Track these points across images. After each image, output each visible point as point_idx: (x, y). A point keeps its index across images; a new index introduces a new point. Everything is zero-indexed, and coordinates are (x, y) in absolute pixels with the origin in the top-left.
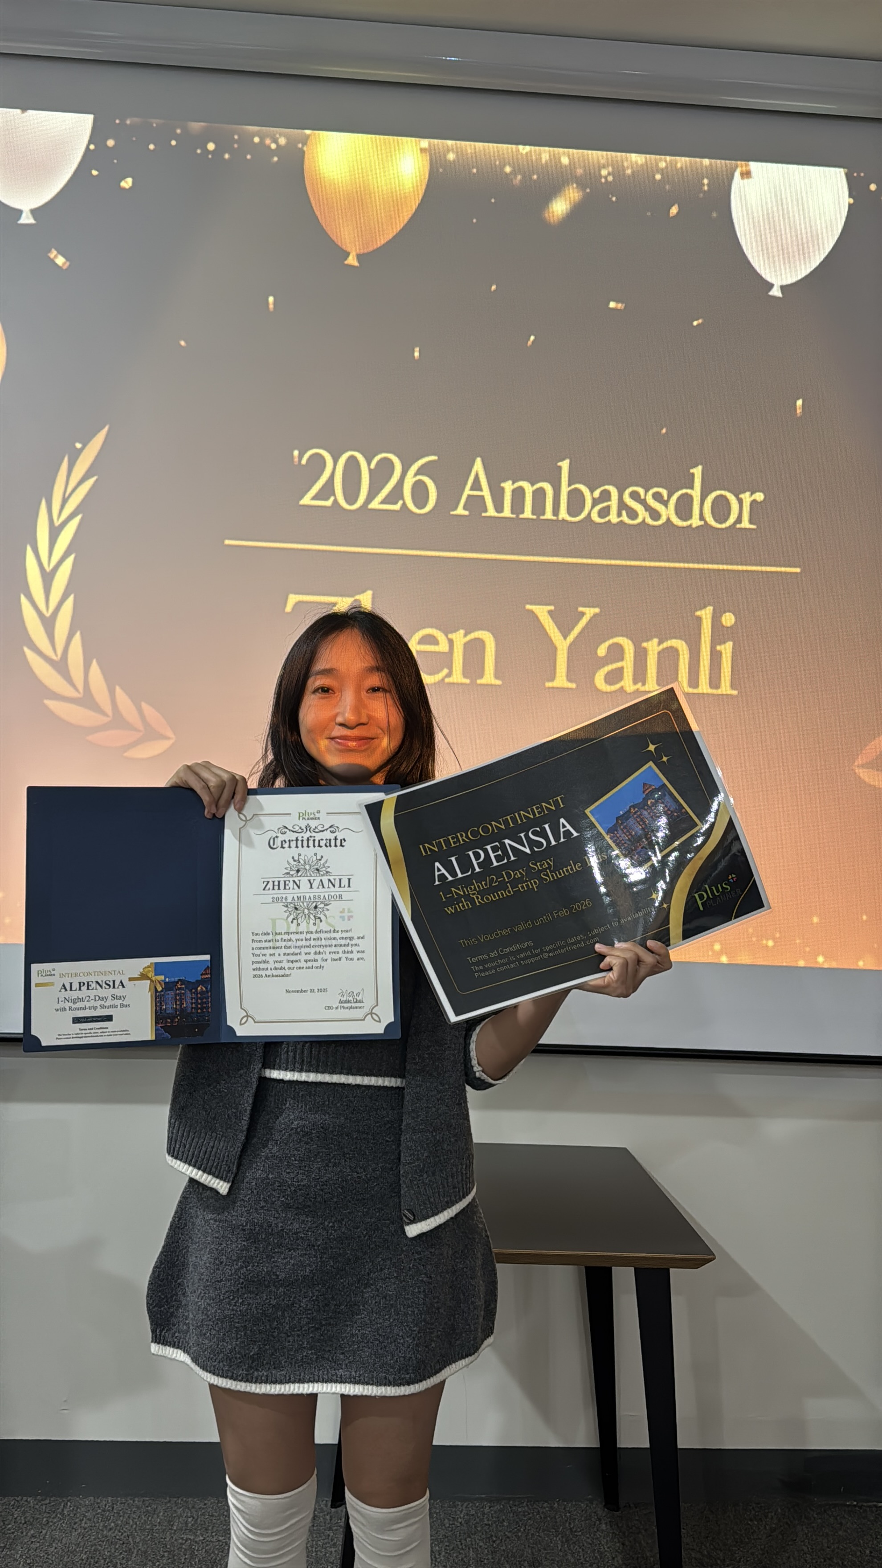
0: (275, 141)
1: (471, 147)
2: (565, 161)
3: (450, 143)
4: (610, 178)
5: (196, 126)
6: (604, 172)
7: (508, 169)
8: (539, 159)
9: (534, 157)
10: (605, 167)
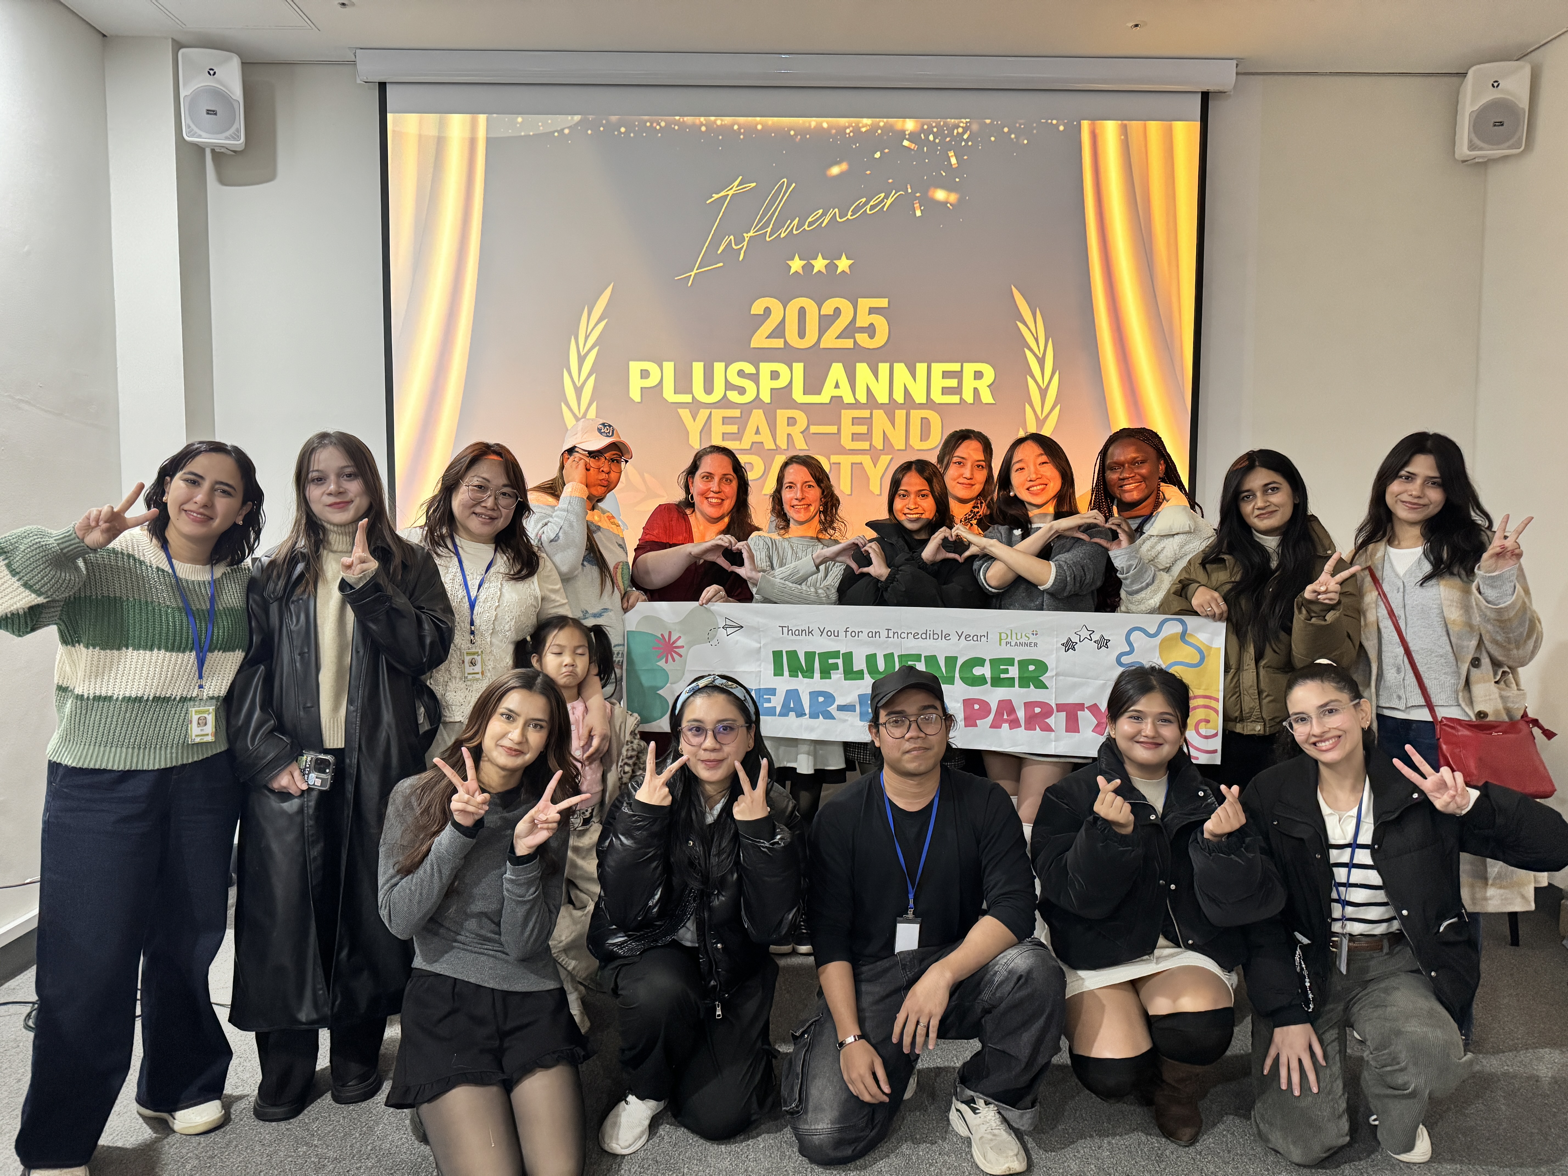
0: (659, 124)
1: (770, 121)
2: (825, 125)
3: (758, 119)
4: (851, 134)
5: (614, 118)
6: (848, 131)
7: (792, 133)
8: (810, 126)
9: (807, 125)
10: (848, 127)
